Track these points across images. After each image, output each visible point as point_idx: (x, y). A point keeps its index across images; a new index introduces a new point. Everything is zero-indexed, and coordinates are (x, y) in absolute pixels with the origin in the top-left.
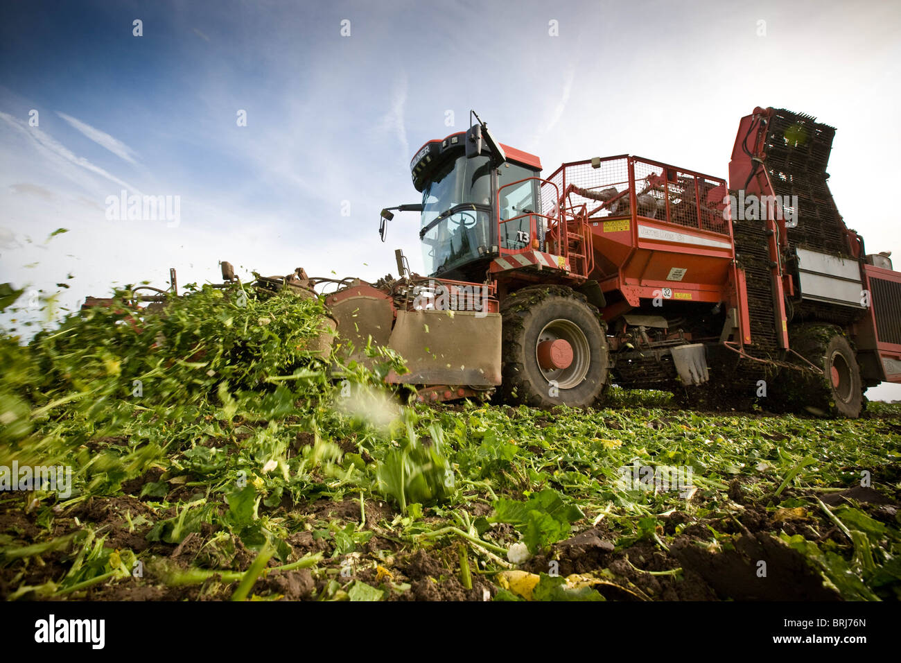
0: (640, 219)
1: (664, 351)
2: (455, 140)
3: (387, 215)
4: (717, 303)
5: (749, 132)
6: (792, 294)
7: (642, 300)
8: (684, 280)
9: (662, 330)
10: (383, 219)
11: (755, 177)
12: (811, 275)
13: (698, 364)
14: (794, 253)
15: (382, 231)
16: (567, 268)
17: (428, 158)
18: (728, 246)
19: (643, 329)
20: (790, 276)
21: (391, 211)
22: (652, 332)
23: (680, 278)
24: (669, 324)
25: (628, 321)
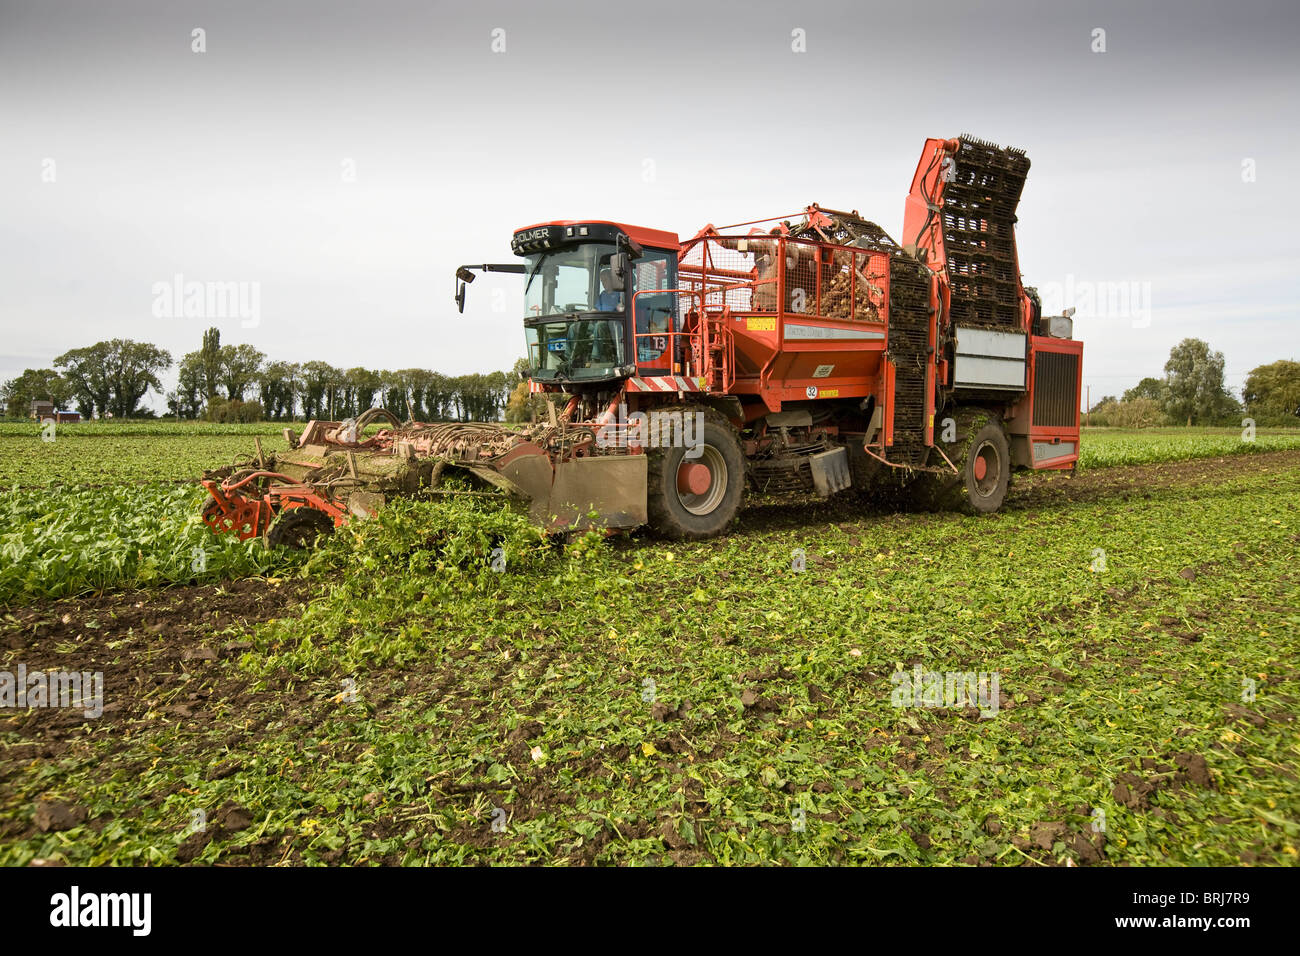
0: (787, 316)
1: (803, 460)
2: (584, 231)
3: (465, 274)
4: (866, 397)
5: (929, 170)
6: (945, 382)
7: (784, 404)
8: (830, 376)
9: (804, 428)
10: (461, 281)
11: (929, 230)
12: (968, 359)
13: (838, 470)
14: (953, 334)
15: (461, 299)
16: (708, 389)
17: (546, 243)
18: (880, 335)
19: (784, 430)
20: (946, 362)
21: (471, 271)
22: (793, 431)
23: (827, 375)
24: (813, 419)
25: (768, 422)
